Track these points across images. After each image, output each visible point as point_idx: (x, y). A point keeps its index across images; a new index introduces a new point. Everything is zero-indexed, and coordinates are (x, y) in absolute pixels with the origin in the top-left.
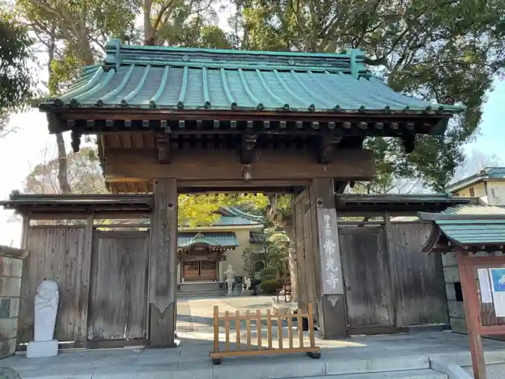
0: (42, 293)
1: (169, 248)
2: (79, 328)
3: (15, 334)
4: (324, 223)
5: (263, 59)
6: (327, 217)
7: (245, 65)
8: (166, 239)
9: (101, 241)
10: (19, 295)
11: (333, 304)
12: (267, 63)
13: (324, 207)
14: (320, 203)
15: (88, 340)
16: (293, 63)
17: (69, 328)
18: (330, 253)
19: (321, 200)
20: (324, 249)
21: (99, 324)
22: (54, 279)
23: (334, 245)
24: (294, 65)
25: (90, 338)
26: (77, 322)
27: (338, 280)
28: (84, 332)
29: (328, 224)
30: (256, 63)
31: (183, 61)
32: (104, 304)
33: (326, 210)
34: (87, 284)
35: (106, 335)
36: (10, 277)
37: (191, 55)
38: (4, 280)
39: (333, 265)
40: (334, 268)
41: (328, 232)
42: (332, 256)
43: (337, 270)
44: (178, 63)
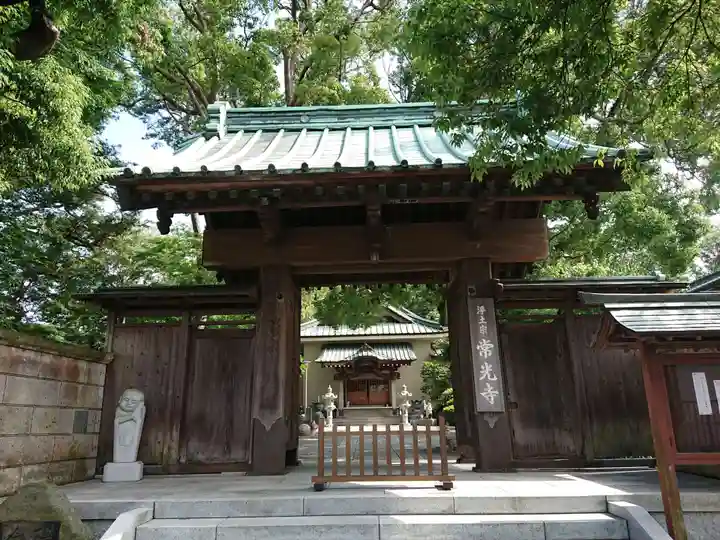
0: (123, 404)
1: (277, 350)
2: (169, 448)
3: (94, 454)
4: (477, 318)
5: (401, 113)
6: (481, 310)
7: (378, 121)
8: (275, 338)
9: (198, 342)
10: (100, 406)
11: (492, 426)
12: (407, 117)
13: (478, 296)
14: (472, 291)
15: (180, 463)
17: (157, 449)
18: (486, 356)
19: (474, 287)
20: (477, 352)
21: (194, 444)
22: (140, 387)
23: (492, 346)
25: (183, 460)
26: (168, 444)
27: (497, 392)
28: (174, 455)
29: (482, 318)
30: (391, 118)
31: (302, 122)
32: (201, 418)
33: (480, 299)
34: (180, 394)
35: (201, 457)
36: (88, 384)
37: (312, 115)
38: (80, 387)
39: (490, 372)
40: (492, 377)
41: (483, 329)
42: (489, 361)
43: (495, 379)
44: (295, 126)
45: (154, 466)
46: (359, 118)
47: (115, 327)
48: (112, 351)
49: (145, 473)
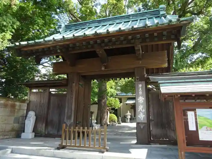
1: (72, 100)
2: (42, 129)
4: (138, 89)
5: (118, 19)
6: (140, 86)
7: (111, 22)
8: (72, 96)
9: (52, 97)
10: (25, 116)
11: (142, 128)
12: (120, 20)
13: (139, 81)
14: (138, 79)
16: (132, 17)
17: (39, 129)
18: (141, 103)
19: (138, 78)
20: (138, 101)
21: (50, 128)
22: (35, 111)
23: (143, 99)
24: (132, 18)
25: (46, 133)
26: (42, 128)
27: (144, 116)
28: (43, 131)
29: (140, 89)
30: (115, 21)
33: (140, 82)
34: (46, 113)
35: (51, 132)
37: (90, 23)
38: (16, 110)
39: (142, 108)
40: (143, 110)
41: (140, 93)
42: (142, 104)
43: (144, 111)
44: (84, 27)
45: (38, 134)
46: (104, 22)
47: (30, 93)
48: (29, 100)
49: (35, 136)
